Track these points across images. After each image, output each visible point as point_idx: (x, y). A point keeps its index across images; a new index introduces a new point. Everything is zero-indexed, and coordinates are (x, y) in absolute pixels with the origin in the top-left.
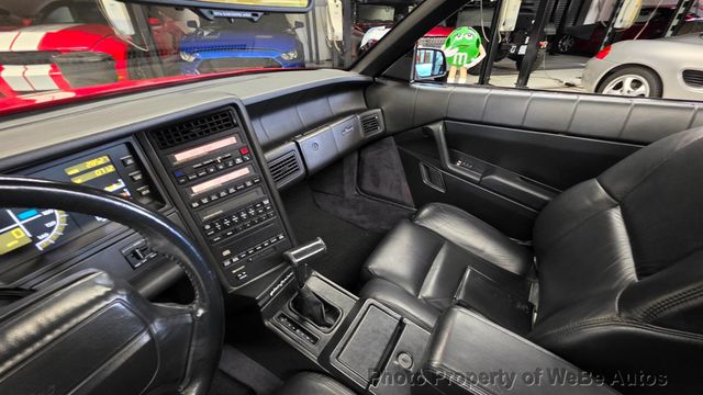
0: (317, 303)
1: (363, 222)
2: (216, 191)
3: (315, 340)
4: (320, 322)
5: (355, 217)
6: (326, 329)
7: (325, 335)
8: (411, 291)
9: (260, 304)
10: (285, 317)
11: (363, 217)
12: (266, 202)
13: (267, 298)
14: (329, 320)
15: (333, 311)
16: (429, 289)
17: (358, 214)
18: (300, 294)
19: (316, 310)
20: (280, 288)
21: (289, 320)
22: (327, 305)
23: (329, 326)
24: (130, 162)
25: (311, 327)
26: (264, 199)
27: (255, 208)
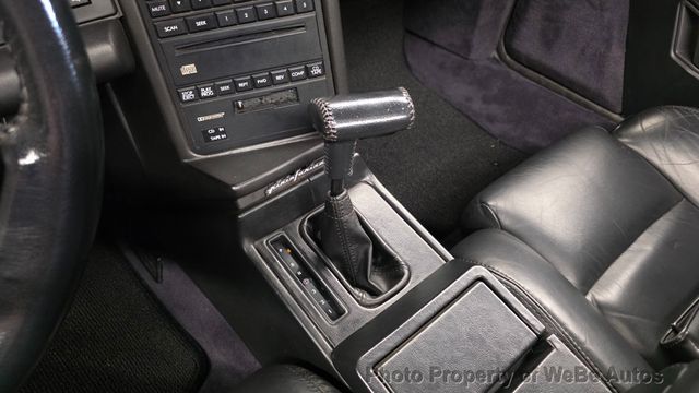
0: (358, 239)
1: (491, 119)
3: (337, 312)
4: (358, 280)
5: (477, 105)
6: (366, 297)
7: (361, 309)
8: (572, 279)
9: (242, 202)
10: (287, 245)
11: (494, 109)
13: (259, 195)
14: (378, 281)
15: (390, 266)
16: (612, 288)
17: (485, 100)
18: (330, 209)
19: (354, 252)
20: (292, 184)
21: (295, 255)
22: (379, 249)
23: (374, 292)
25: (335, 281)
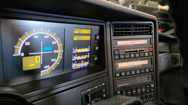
2: (130, 70)
12: (152, 86)
24: (98, 37)
26: (152, 84)
27: (146, 88)
